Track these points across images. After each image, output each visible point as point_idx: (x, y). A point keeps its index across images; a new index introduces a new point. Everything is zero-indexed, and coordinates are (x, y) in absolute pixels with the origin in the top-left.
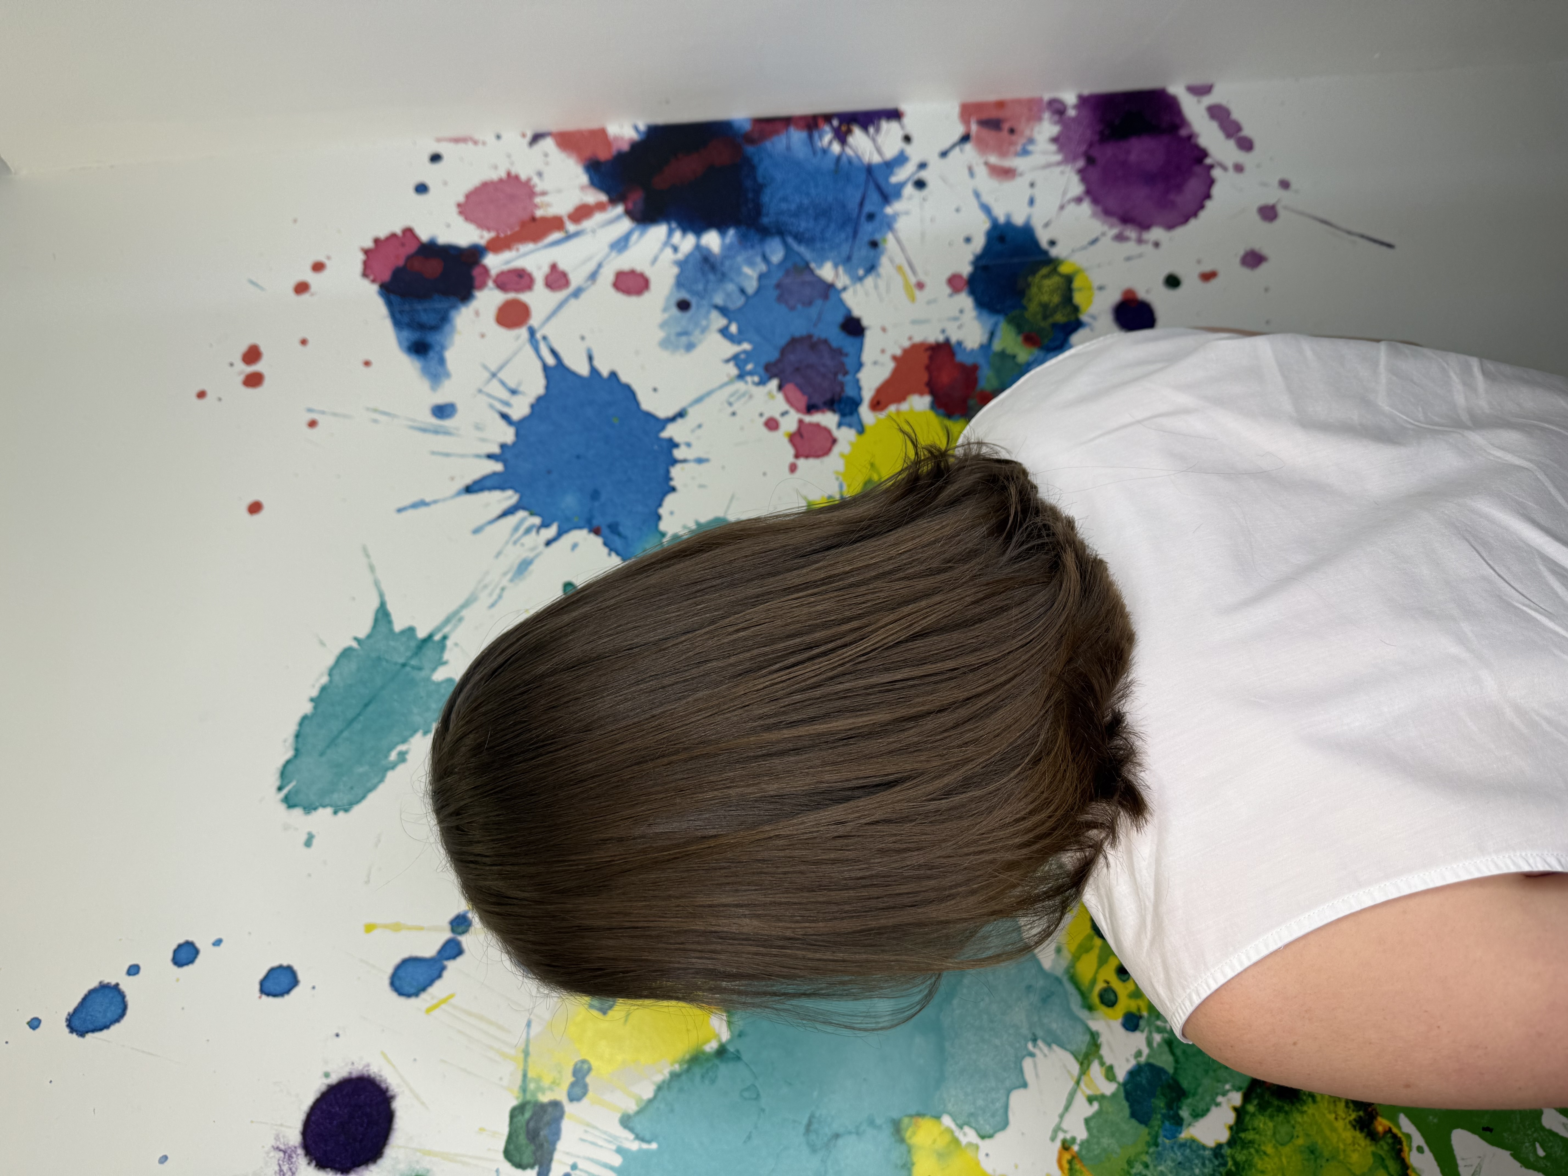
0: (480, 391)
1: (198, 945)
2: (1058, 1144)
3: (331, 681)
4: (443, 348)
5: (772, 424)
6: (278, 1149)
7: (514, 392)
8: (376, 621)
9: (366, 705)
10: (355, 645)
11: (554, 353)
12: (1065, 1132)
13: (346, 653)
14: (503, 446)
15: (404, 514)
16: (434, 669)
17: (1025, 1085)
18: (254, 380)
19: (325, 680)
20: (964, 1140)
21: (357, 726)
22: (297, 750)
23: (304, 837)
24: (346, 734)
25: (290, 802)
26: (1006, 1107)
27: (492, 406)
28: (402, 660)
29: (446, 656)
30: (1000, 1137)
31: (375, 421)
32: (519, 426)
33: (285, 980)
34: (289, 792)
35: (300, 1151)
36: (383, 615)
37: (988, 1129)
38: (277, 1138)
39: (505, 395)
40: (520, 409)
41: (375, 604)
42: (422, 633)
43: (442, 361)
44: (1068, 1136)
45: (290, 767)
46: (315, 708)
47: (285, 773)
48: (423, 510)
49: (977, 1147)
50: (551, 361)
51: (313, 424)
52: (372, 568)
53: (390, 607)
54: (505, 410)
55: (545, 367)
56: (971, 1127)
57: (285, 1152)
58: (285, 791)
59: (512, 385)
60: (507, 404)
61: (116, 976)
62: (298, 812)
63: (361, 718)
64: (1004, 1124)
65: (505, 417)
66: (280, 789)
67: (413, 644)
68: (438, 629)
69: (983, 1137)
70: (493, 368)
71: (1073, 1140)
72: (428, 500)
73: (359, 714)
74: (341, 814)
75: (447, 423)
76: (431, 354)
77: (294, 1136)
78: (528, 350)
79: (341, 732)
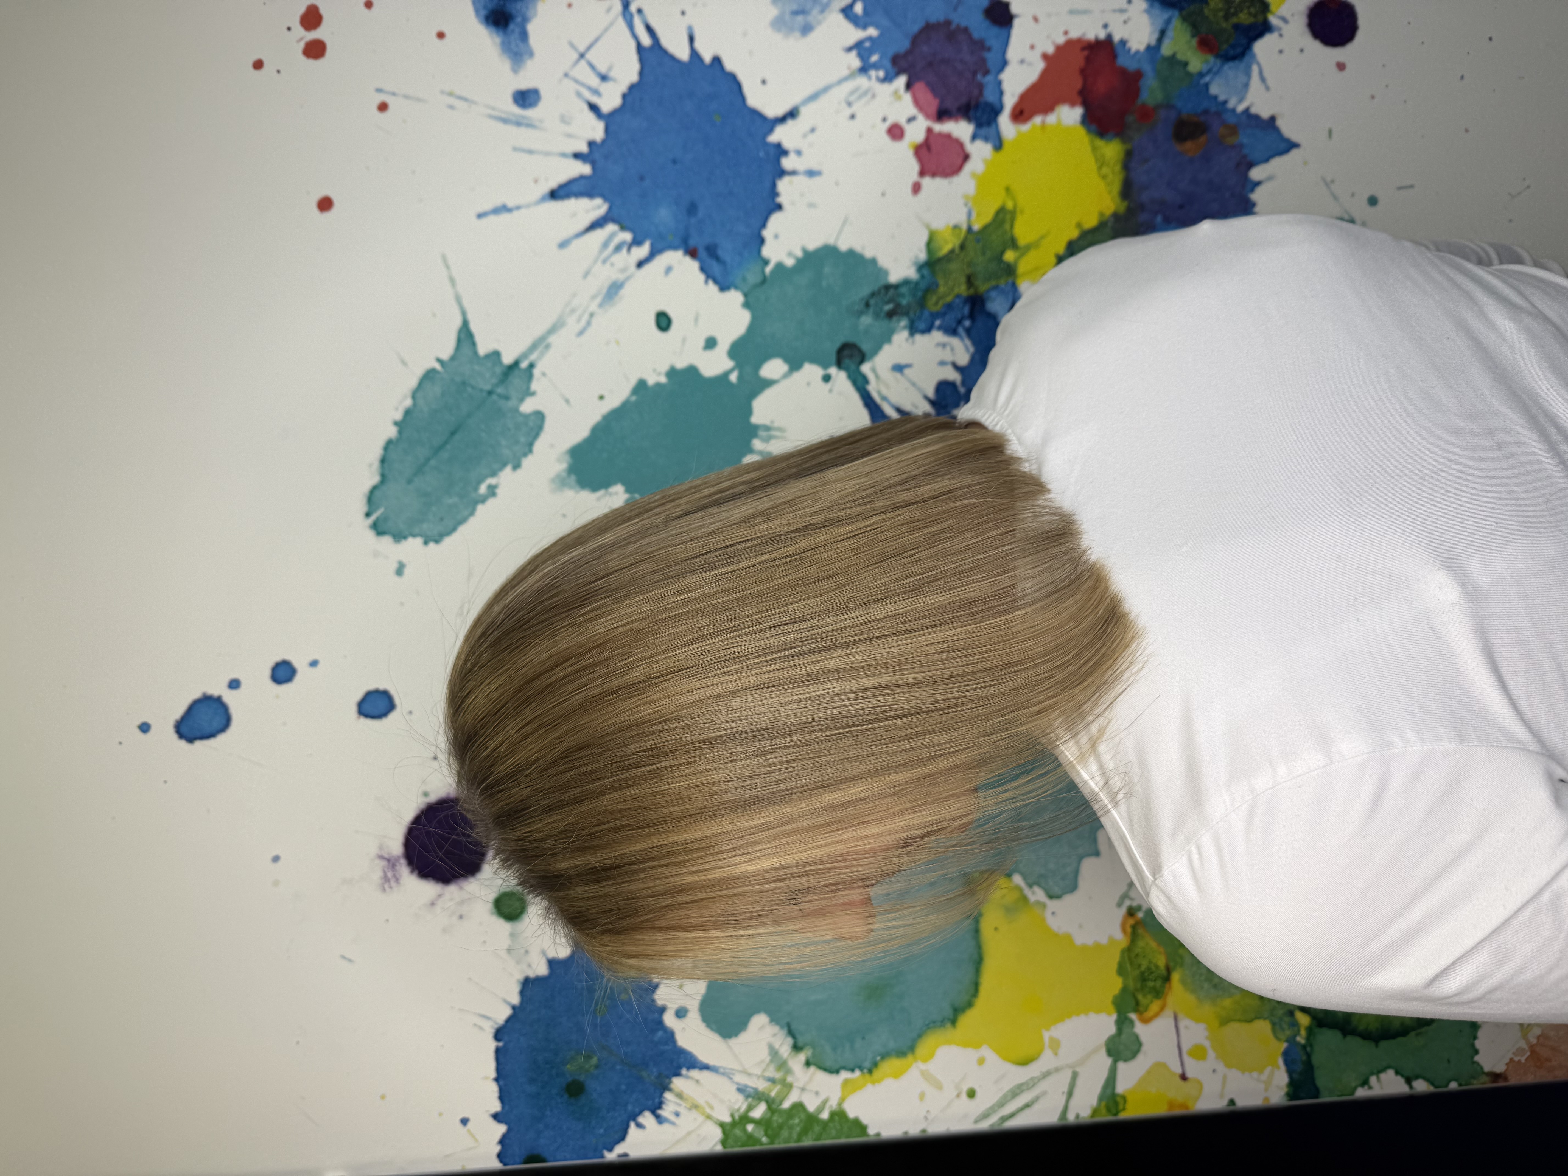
0: (566, 75)
1: (296, 663)
2: (1123, 910)
3: (415, 404)
4: (526, 20)
5: (896, 132)
6: (381, 857)
7: (604, 78)
8: (459, 341)
9: (453, 434)
10: (438, 366)
11: (649, 29)
12: (1132, 899)
13: (429, 376)
14: (591, 144)
15: (485, 221)
16: (521, 400)
17: (1097, 854)
18: (315, 50)
19: (408, 402)
20: (1032, 898)
21: (445, 455)
22: (383, 476)
23: (395, 566)
24: (433, 462)
25: (379, 529)
26: (1076, 872)
27: (579, 94)
28: (488, 387)
29: (534, 386)
30: (1068, 899)
31: (451, 107)
32: (610, 119)
33: (382, 705)
34: (378, 519)
35: (403, 861)
36: (465, 335)
37: (1056, 890)
38: (381, 848)
39: (594, 81)
40: (610, 101)
41: (458, 322)
42: (507, 359)
43: (524, 36)
44: (1135, 904)
45: (377, 493)
46: (400, 432)
47: (372, 498)
48: (505, 217)
49: (1044, 906)
50: (646, 41)
51: (383, 107)
52: (452, 281)
53: (473, 327)
54: (595, 99)
55: (640, 48)
56: (1040, 886)
57: (388, 860)
58: (373, 517)
59: (603, 69)
60: (596, 92)
61: (218, 689)
62: (387, 540)
63: (448, 447)
64: (1073, 887)
65: (593, 108)
66: (368, 515)
67: (498, 370)
68: (525, 355)
69: (1051, 897)
70: (582, 49)
71: (1139, 908)
72: (510, 204)
73: (446, 443)
74: (432, 545)
75: (530, 113)
76: (512, 26)
77: (396, 847)
78: (621, 24)
79: (428, 460)
